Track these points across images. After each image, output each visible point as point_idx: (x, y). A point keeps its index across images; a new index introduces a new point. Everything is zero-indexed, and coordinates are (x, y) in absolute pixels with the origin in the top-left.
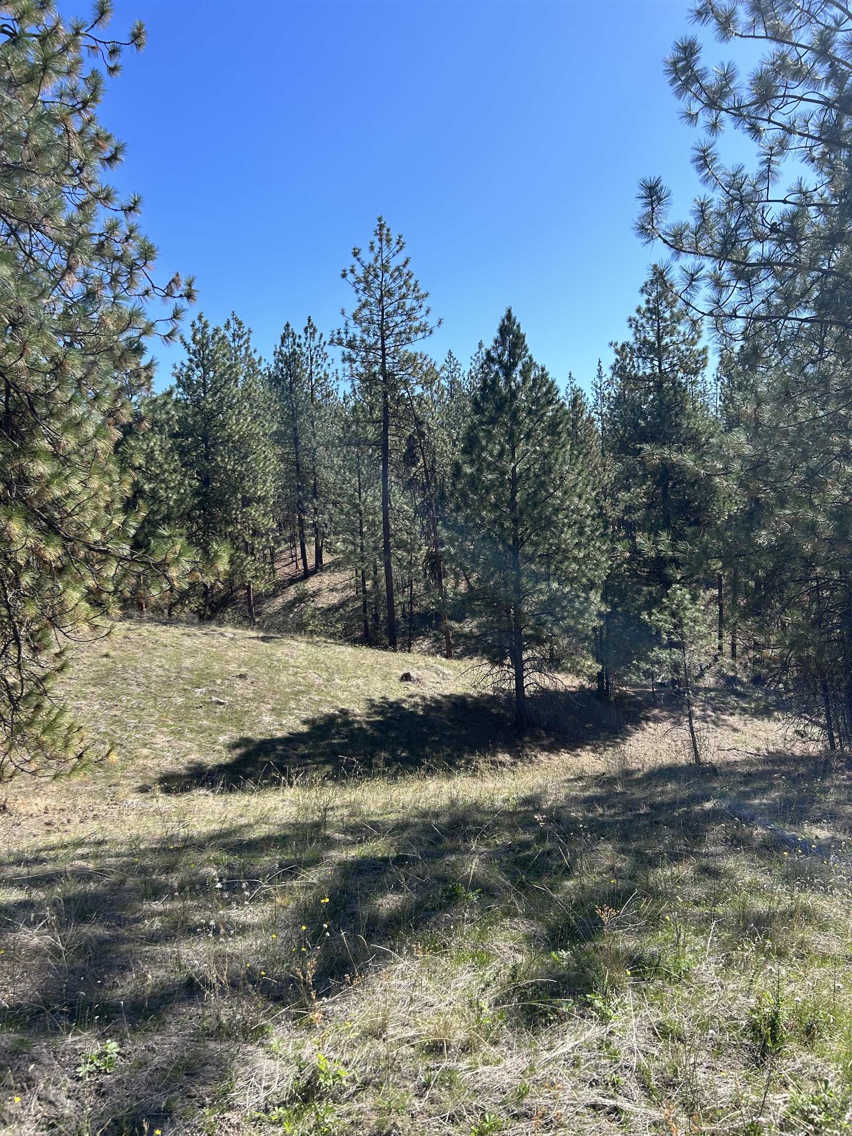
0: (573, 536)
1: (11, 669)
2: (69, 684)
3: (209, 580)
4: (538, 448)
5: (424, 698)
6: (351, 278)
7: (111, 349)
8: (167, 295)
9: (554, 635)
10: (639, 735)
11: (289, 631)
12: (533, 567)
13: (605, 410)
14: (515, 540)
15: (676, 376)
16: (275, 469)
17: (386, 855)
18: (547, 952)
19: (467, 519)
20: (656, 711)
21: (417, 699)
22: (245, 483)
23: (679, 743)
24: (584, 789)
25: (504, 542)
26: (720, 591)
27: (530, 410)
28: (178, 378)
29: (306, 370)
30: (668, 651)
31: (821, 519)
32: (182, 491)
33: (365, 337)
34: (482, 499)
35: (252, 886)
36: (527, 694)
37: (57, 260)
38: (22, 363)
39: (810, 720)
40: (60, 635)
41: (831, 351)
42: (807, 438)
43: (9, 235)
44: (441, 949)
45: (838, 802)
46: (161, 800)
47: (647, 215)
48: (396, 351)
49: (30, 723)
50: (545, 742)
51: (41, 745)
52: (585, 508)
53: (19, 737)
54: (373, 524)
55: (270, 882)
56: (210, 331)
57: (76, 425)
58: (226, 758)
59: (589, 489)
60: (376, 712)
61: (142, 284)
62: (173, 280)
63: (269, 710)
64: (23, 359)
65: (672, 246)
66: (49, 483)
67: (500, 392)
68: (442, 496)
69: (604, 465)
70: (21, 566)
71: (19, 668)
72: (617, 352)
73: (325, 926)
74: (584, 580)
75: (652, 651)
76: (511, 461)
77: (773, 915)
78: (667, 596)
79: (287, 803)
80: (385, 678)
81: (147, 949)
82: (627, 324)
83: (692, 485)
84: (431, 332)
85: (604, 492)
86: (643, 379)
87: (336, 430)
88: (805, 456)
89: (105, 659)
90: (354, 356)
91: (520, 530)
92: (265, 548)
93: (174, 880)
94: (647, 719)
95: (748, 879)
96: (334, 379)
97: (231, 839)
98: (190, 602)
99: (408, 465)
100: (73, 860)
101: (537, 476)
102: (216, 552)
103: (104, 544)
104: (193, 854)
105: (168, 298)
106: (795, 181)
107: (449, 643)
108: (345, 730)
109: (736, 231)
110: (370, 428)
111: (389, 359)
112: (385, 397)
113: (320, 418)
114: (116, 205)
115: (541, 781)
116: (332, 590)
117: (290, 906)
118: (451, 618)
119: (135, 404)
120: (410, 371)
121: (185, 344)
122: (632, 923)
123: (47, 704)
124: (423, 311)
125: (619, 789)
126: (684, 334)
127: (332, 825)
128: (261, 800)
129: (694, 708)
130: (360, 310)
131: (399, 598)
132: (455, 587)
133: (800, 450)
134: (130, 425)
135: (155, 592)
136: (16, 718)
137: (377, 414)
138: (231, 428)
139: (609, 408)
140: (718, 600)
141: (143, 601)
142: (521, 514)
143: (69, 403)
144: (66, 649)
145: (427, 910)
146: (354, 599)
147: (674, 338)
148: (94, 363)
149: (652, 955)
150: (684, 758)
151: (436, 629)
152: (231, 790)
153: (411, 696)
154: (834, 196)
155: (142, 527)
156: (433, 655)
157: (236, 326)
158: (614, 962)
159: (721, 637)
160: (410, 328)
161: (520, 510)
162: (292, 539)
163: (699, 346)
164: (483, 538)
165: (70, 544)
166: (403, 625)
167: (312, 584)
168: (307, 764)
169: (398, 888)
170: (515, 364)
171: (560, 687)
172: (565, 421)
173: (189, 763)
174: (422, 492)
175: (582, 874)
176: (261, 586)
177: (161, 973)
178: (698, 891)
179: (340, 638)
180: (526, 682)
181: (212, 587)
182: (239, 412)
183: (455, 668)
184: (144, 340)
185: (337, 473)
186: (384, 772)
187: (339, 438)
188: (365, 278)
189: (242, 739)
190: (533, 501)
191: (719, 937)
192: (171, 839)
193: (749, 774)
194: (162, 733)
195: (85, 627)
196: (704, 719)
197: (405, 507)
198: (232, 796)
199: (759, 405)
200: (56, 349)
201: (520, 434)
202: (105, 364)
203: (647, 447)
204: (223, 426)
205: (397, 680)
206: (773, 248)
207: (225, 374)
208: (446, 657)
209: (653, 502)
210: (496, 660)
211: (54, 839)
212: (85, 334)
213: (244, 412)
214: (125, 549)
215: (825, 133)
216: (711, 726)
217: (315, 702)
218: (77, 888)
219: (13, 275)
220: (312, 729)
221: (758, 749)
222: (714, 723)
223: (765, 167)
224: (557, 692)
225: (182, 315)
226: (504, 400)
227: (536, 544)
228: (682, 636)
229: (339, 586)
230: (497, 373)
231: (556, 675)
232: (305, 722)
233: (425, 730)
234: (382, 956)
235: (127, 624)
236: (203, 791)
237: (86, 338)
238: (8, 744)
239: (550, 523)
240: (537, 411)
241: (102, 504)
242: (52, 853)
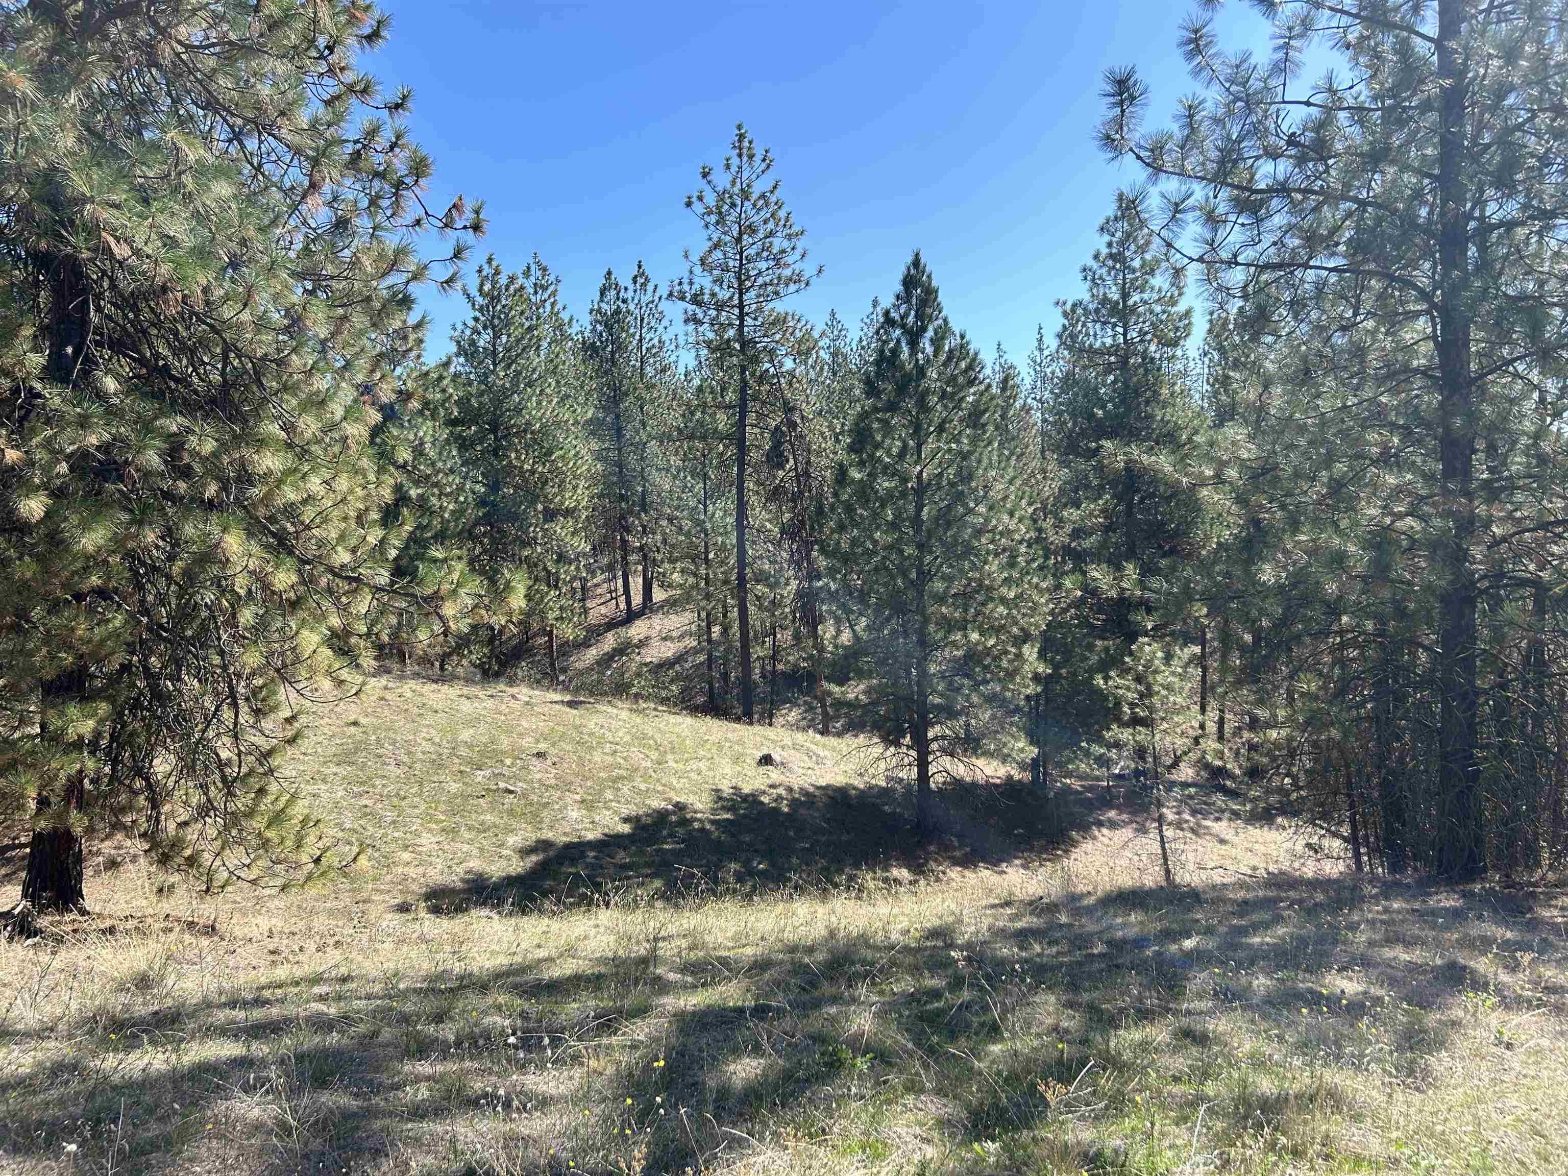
0: (1002, 568)
1: (225, 739)
2: (304, 762)
3: (498, 620)
4: (954, 446)
5: (790, 790)
6: (698, 207)
7: (368, 299)
8: (446, 225)
9: (972, 706)
10: (1087, 846)
11: (605, 694)
12: (944, 609)
13: (1047, 395)
14: (920, 572)
15: (1146, 350)
16: (589, 470)
17: (740, 1003)
18: (966, 1143)
19: (854, 542)
20: (1112, 814)
21: (782, 791)
22: (548, 489)
23: (1144, 858)
24: (1014, 918)
25: (905, 575)
26: (1203, 649)
27: (944, 392)
28: (458, 343)
29: (633, 335)
30: (1131, 730)
31: (1352, 548)
32: (462, 499)
33: (717, 289)
34: (875, 515)
35: (556, 1042)
36: (933, 786)
37: (296, 176)
38: (245, 316)
39: (1328, 830)
40: (293, 695)
41: (1369, 313)
42: (1334, 435)
43: (230, 141)
44: (819, 1135)
45: (1371, 944)
46: (427, 923)
47: (1114, 119)
48: (760, 310)
49: (251, 813)
50: (958, 854)
51: (265, 844)
52: (1018, 530)
53: (234, 832)
54: (723, 548)
55: (580, 1039)
56: (503, 280)
57: (319, 403)
58: (517, 866)
59: (1024, 503)
60: (723, 808)
61: (411, 210)
62: (454, 206)
63: (576, 802)
64: (247, 310)
65: (1148, 165)
66: (280, 482)
67: (902, 366)
68: (820, 511)
69: (1044, 471)
70: (240, 597)
71: (236, 737)
72: (1065, 314)
73: (658, 1099)
74: (1015, 630)
75: (1109, 729)
76: (916, 463)
77: (1286, 1099)
78: (1131, 654)
79: (602, 930)
80: (737, 759)
81: (409, 1126)
82: (1080, 276)
83: (1168, 500)
84: (807, 284)
85: (1044, 508)
86: (1100, 352)
87: (675, 418)
88: (1329, 460)
89: (353, 729)
90: (700, 315)
91: (928, 559)
92: (574, 578)
93: (448, 1032)
94: (1100, 824)
95: (1247, 1047)
96: (673, 347)
97: (526, 978)
98: (470, 652)
99: (773, 467)
100: (308, 1001)
101: (952, 484)
102: (508, 582)
103: (354, 570)
104: (473, 999)
105: (448, 230)
106: (1323, 73)
107: (825, 713)
108: (680, 831)
109: (1240, 142)
110: (721, 416)
111: (749, 321)
112: (743, 372)
113: (652, 401)
114: (378, 100)
115: (953, 906)
116: (665, 639)
117: (608, 1072)
118: (829, 679)
119: (399, 378)
120: (778, 337)
121: (468, 296)
122: (1087, 1105)
123: (273, 788)
124: (797, 255)
125: (1063, 919)
126: (1160, 290)
127: (665, 962)
128: (564, 925)
129: (1164, 810)
130: (710, 252)
131: (757, 652)
132: (836, 637)
133: (1323, 451)
134: (391, 406)
135: (423, 635)
136: (231, 807)
137: (731, 396)
138: (530, 414)
139: (1052, 392)
140: (1200, 661)
141: (406, 649)
142: (929, 537)
143: (309, 373)
144: (300, 712)
145: (798, 1081)
146: (696, 651)
147: (1146, 296)
148: (345, 318)
149: (1116, 1151)
150: (1152, 878)
151: (807, 694)
152: (524, 912)
153: (772, 786)
154: (1375, 98)
155: (407, 547)
156: (804, 730)
157: (539, 273)
158: (1062, 1159)
159: (1203, 710)
160: (779, 278)
161: (929, 531)
162: (610, 568)
163: (1181, 307)
164: (876, 569)
165: (307, 567)
166: (762, 688)
167: (638, 630)
168: (628, 878)
169: (757, 1051)
170: (924, 329)
171: (980, 778)
172: (992, 409)
173: (466, 873)
174: (791, 504)
175: (1014, 1035)
176: (568, 632)
177: (429, 1160)
178: (1179, 1063)
179: (676, 705)
180: (932, 769)
181: (501, 632)
182: (542, 391)
183: (833, 749)
184: (414, 289)
185: (675, 477)
186: (735, 891)
187: (678, 428)
188: (719, 208)
189: (538, 841)
190: (945, 519)
191: (1209, 1128)
192: (441, 976)
193: (1245, 902)
194: (430, 830)
195: (326, 684)
196: (1179, 825)
197: (769, 526)
198: (525, 918)
199: (1266, 387)
200: (294, 299)
201: (929, 425)
202: (359, 320)
203: (1108, 444)
204: (518, 410)
205: (754, 764)
206: (1290, 169)
207: (523, 338)
208: (822, 734)
209: (1112, 523)
210: (891, 739)
211: (281, 973)
212: (332, 278)
213: (548, 391)
214: (383, 577)
215: (1365, 8)
216: (1189, 835)
217: (640, 792)
218: (311, 1041)
219: (235, 197)
220: (634, 829)
221: (1255, 869)
222: (1193, 830)
223: (1281, 54)
224: (974, 784)
225: (466, 254)
226: (907, 379)
227: (949, 579)
228: (1151, 709)
229: (675, 634)
230: (898, 341)
231: (974, 760)
232: (626, 820)
233: (791, 833)
234: (736, 1144)
235: (383, 681)
236: (484, 912)
237: (333, 283)
238: (220, 842)
239: (969, 550)
240: (954, 394)
241: (353, 514)
242: (279, 991)
